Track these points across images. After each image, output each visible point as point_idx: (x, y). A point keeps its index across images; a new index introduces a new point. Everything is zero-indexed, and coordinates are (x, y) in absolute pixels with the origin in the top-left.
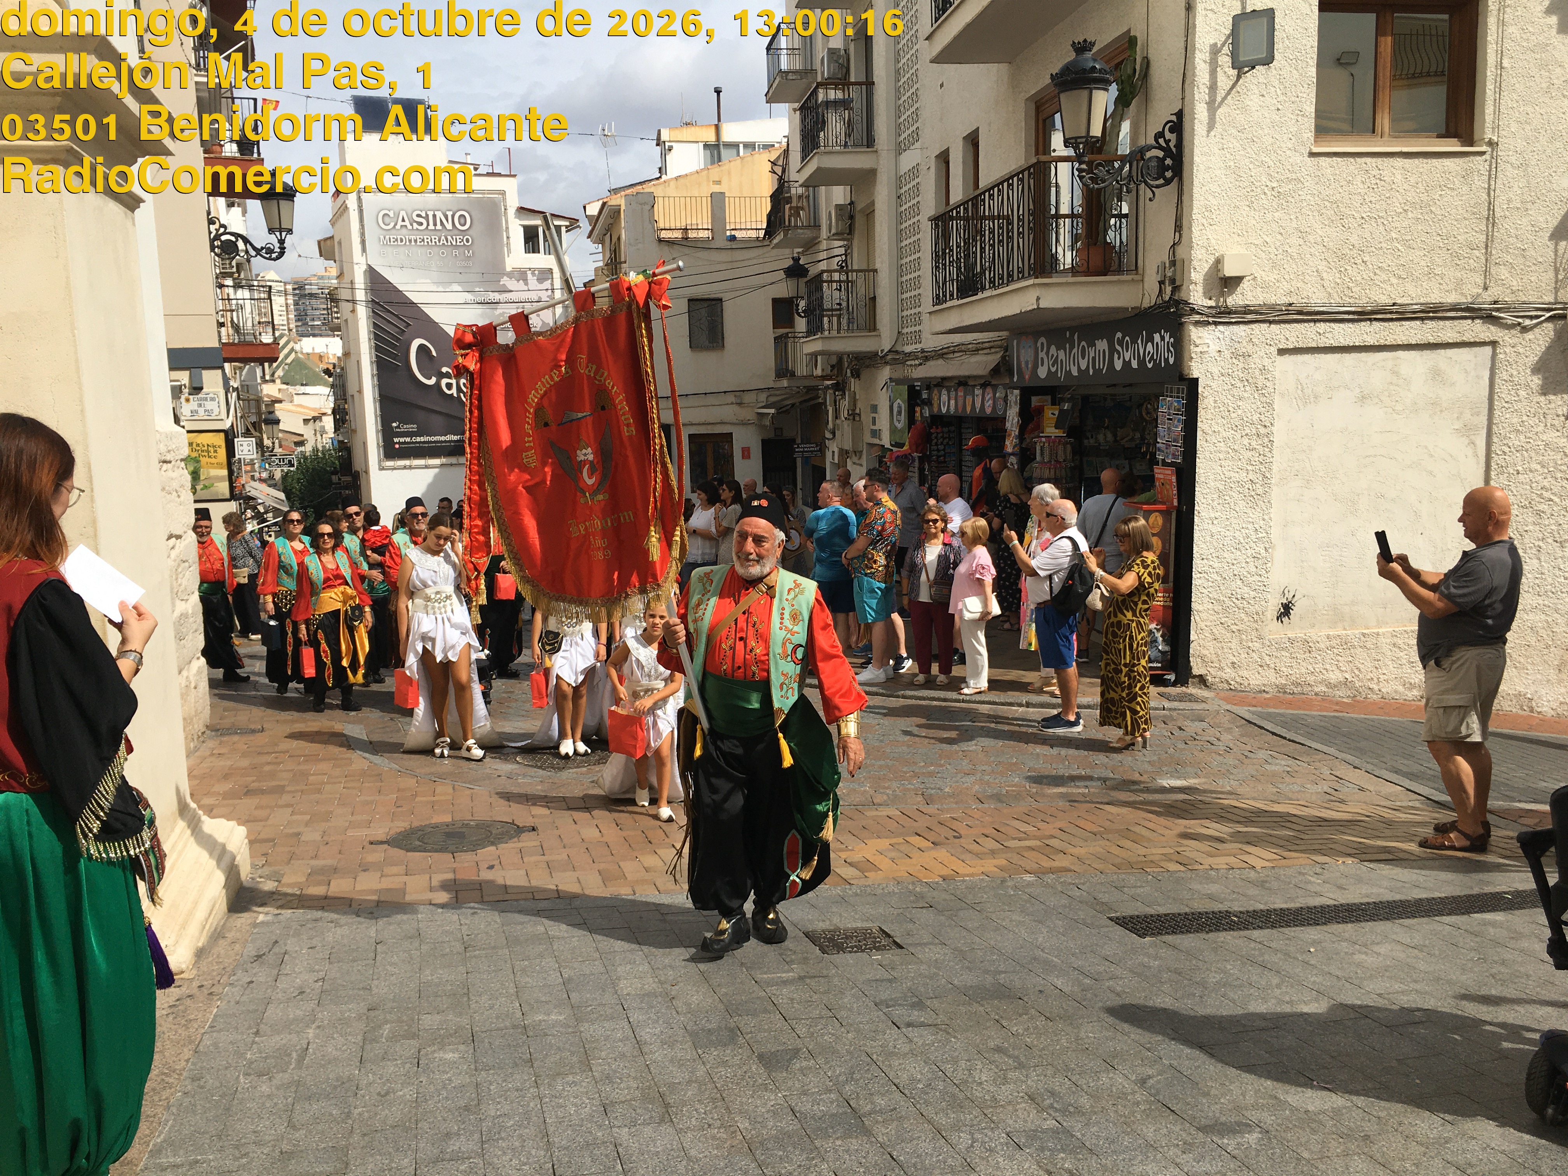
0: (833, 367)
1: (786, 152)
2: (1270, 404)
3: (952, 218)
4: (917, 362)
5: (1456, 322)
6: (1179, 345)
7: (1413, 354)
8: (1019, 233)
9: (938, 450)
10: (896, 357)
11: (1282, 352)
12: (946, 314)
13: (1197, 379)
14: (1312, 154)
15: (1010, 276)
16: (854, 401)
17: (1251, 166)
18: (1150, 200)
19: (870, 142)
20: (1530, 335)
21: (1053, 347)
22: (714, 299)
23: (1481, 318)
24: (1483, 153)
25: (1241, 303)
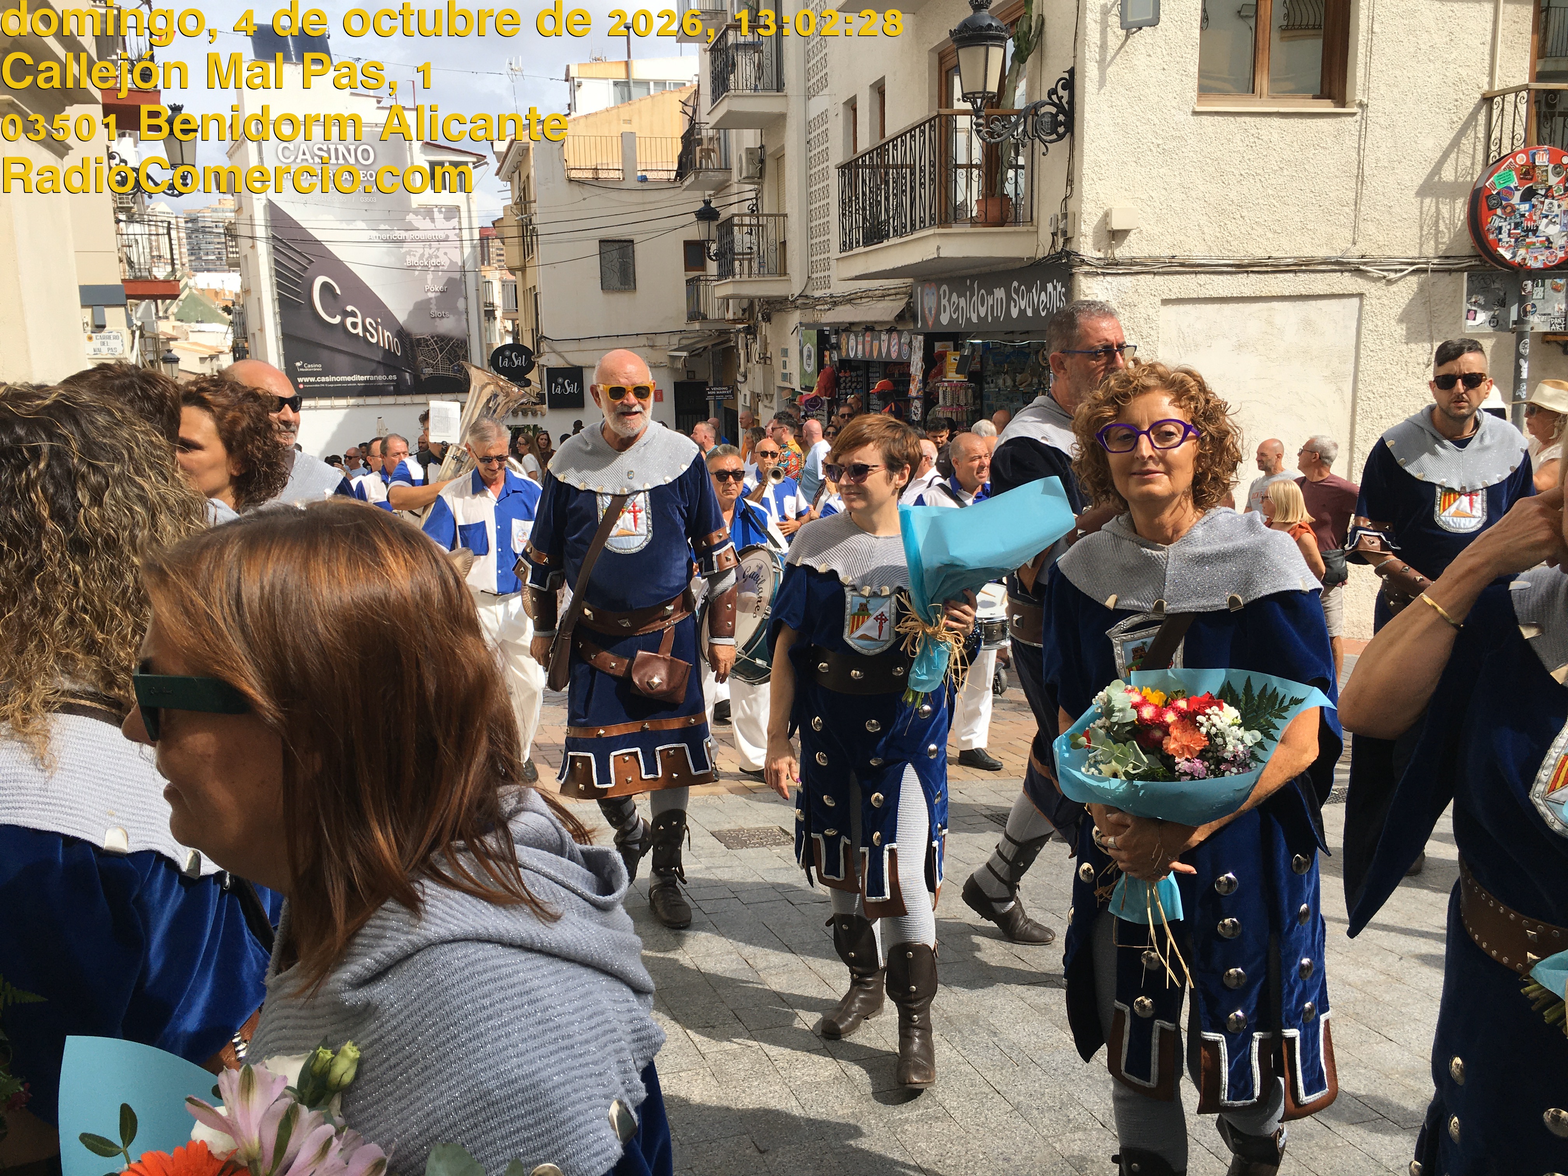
0: (744, 310)
1: (697, 92)
2: (1154, 352)
3: (858, 166)
4: (826, 307)
5: (1326, 275)
6: (1070, 293)
7: (1286, 305)
8: (921, 184)
10: (806, 302)
11: (1165, 302)
12: (853, 260)
14: (1195, 113)
15: (913, 225)
16: (765, 345)
17: (1138, 123)
18: (1044, 154)
19: (780, 86)
20: (1394, 288)
21: (955, 294)
22: (625, 241)
23: (1350, 271)
24: (1354, 114)
25: (1128, 255)
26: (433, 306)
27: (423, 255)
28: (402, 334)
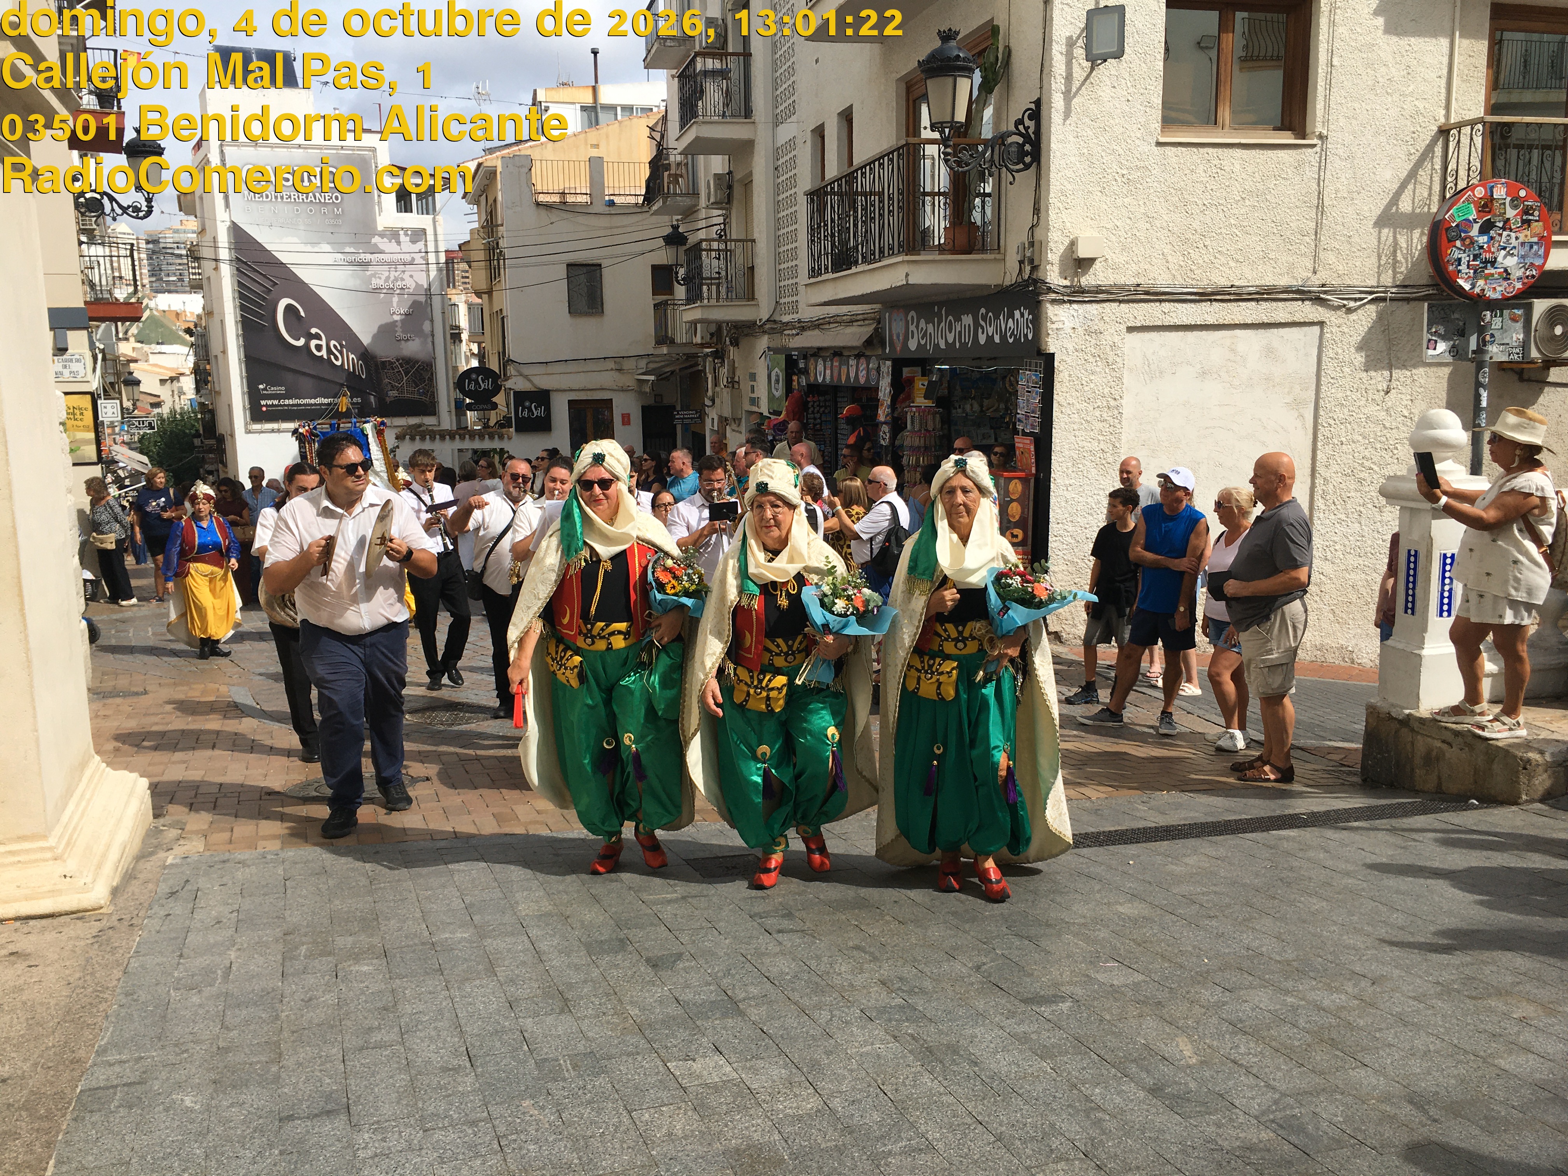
0: (712, 335)
1: (665, 118)
2: (1120, 379)
3: (826, 194)
4: (794, 332)
5: (1288, 303)
6: (1037, 321)
7: (1249, 332)
8: (889, 212)
9: (815, 419)
10: (774, 327)
11: (1130, 329)
12: (821, 286)
13: (1053, 354)
14: (1159, 144)
15: (881, 251)
16: (733, 370)
17: (1103, 154)
18: (1011, 183)
19: (748, 113)
20: (1353, 316)
21: (922, 321)
22: (593, 265)
23: (1310, 300)
24: (1314, 146)
25: (1093, 283)
26: (399, 329)
27: (388, 278)
28: (365, 355)
